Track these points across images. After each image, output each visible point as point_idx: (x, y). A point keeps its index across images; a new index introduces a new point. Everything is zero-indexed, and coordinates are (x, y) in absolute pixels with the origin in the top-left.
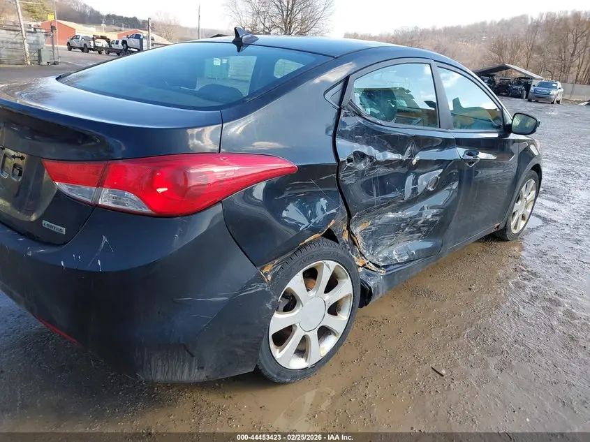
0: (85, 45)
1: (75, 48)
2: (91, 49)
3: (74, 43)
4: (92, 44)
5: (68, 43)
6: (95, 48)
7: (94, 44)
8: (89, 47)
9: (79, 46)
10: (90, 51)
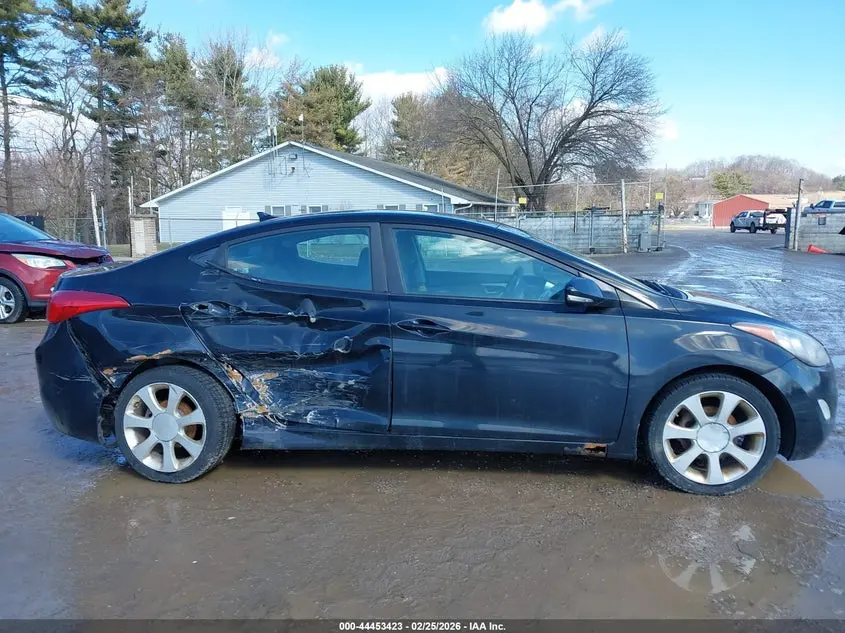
0: (753, 223)
1: (740, 228)
2: (760, 228)
3: (740, 222)
4: (762, 221)
5: (732, 223)
6: (766, 227)
7: (764, 221)
8: (757, 225)
9: (745, 226)
10: (758, 231)
